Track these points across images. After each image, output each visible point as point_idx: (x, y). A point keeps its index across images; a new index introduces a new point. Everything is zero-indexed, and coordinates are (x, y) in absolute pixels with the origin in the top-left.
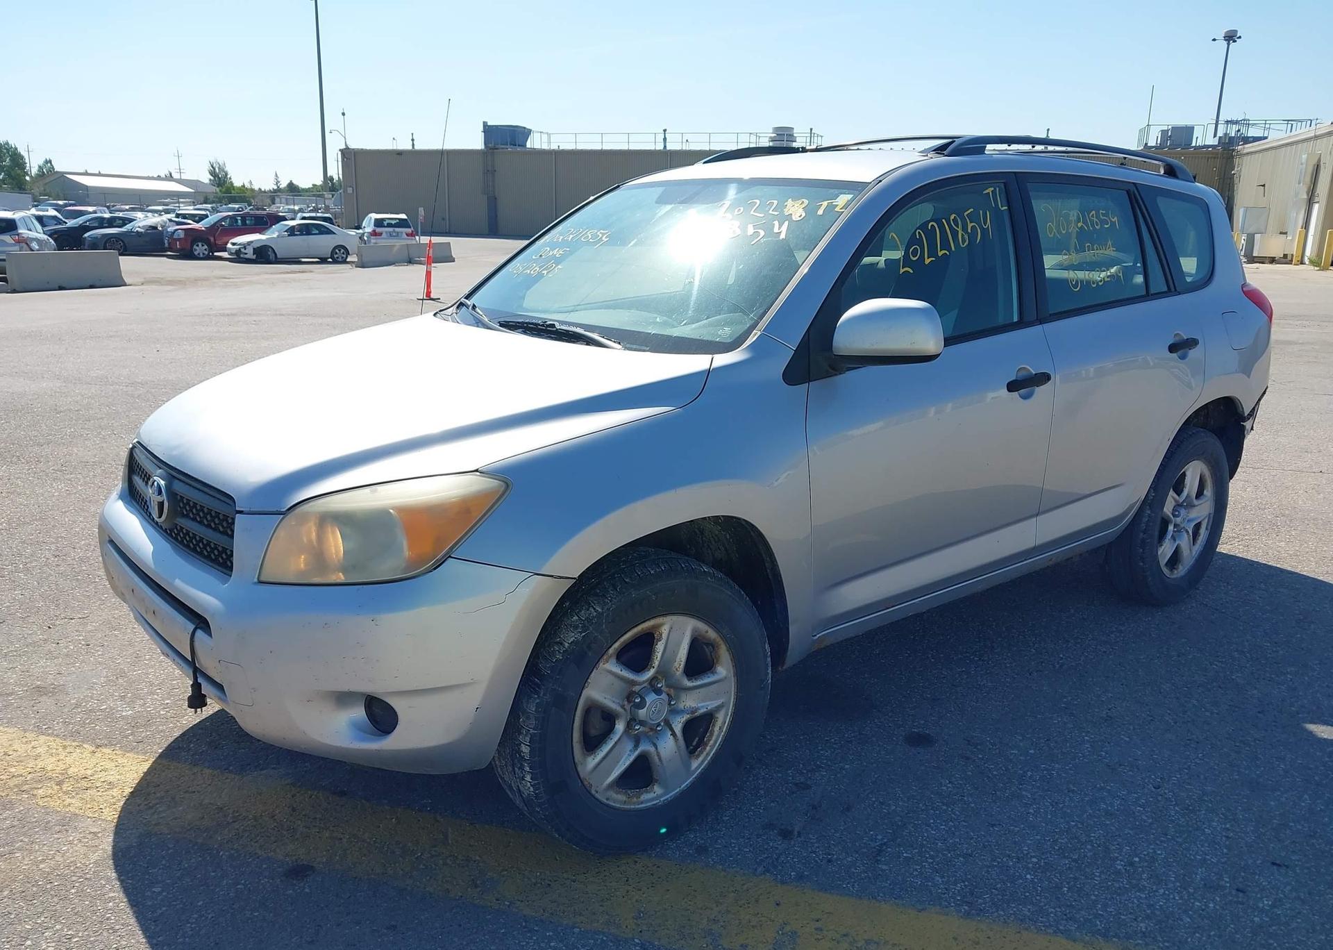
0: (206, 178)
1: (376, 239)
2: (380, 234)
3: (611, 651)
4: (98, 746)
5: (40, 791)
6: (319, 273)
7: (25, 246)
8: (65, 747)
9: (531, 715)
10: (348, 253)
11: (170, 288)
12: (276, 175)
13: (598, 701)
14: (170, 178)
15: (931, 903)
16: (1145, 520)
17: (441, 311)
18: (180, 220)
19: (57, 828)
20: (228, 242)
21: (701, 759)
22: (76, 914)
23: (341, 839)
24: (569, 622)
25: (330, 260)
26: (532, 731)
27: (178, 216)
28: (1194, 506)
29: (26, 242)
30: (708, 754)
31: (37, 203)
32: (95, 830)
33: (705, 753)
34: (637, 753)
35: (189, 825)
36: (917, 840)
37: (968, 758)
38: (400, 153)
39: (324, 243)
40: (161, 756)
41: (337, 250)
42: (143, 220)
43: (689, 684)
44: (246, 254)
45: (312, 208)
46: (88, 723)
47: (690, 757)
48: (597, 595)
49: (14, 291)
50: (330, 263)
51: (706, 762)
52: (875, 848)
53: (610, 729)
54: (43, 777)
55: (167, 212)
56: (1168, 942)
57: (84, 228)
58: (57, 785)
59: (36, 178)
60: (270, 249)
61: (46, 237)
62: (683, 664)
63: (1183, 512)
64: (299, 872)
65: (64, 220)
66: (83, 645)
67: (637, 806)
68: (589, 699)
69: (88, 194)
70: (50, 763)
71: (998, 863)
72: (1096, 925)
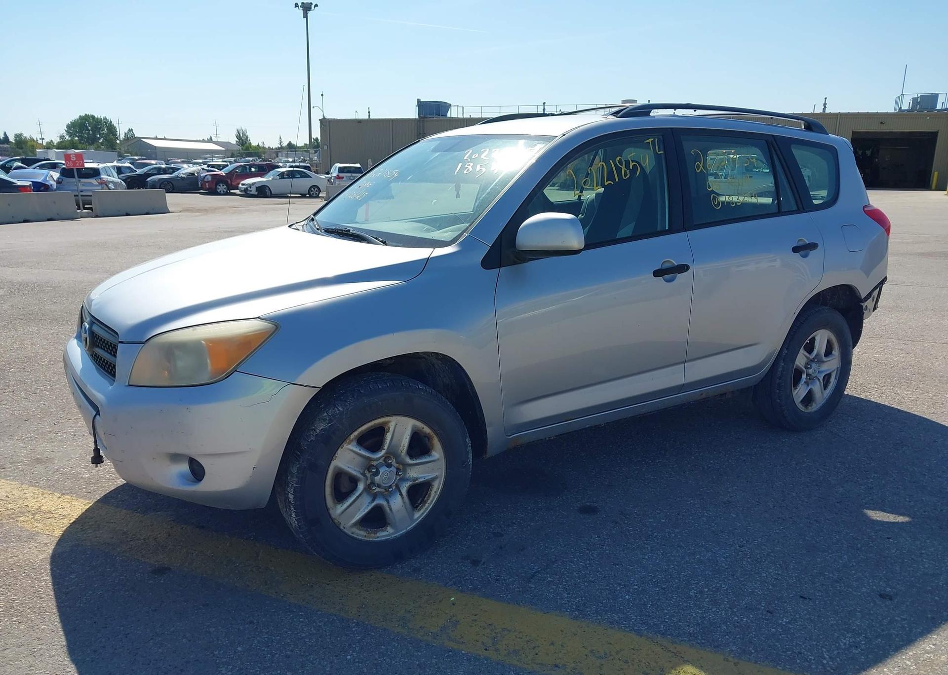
0: (233, 140)
1: (339, 181)
2: (342, 178)
3: (352, 436)
4: (63, 494)
5: (21, 518)
6: (299, 204)
7: (105, 186)
8: (43, 494)
9: (295, 475)
10: (320, 191)
11: (197, 214)
12: (280, 138)
13: (343, 469)
14: (210, 140)
15: (555, 609)
16: (780, 369)
17: (296, 223)
18: (210, 168)
19: (25, 540)
20: (239, 184)
21: (422, 511)
22: (21, 588)
23: (193, 553)
24: (321, 417)
25: (308, 195)
26: (295, 485)
27: (209, 166)
28: (823, 362)
29: (105, 184)
30: (426, 509)
31: (121, 157)
32: (47, 541)
33: (424, 508)
34: (373, 504)
35: (103, 541)
36: (560, 571)
37: (617, 523)
38: (360, 122)
39: (303, 184)
40: (98, 501)
41: (312, 189)
42: (187, 169)
43: (411, 462)
44: (251, 191)
45: (301, 160)
46: (61, 481)
47: (413, 510)
48: (341, 400)
49: (97, 216)
50: (308, 197)
51: (425, 514)
52: (530, 574)
53: (354, 488)
54: (25, 510)
55: (204, 163)
56: (704, 640)
57: (148, 175)
58: (32, 515)
59: (123, 141)
60: (267, 188)
61: (119, 180)
62: (406, 448)
63: (814, 365)
64: (161, 571)
65: (134, 169)
66: (72, 435)
67: (374, 540)
68: (336, 467)
69: (156, 152)
70: (31, 503)
71: (610, 587)
72: (661, 628)
